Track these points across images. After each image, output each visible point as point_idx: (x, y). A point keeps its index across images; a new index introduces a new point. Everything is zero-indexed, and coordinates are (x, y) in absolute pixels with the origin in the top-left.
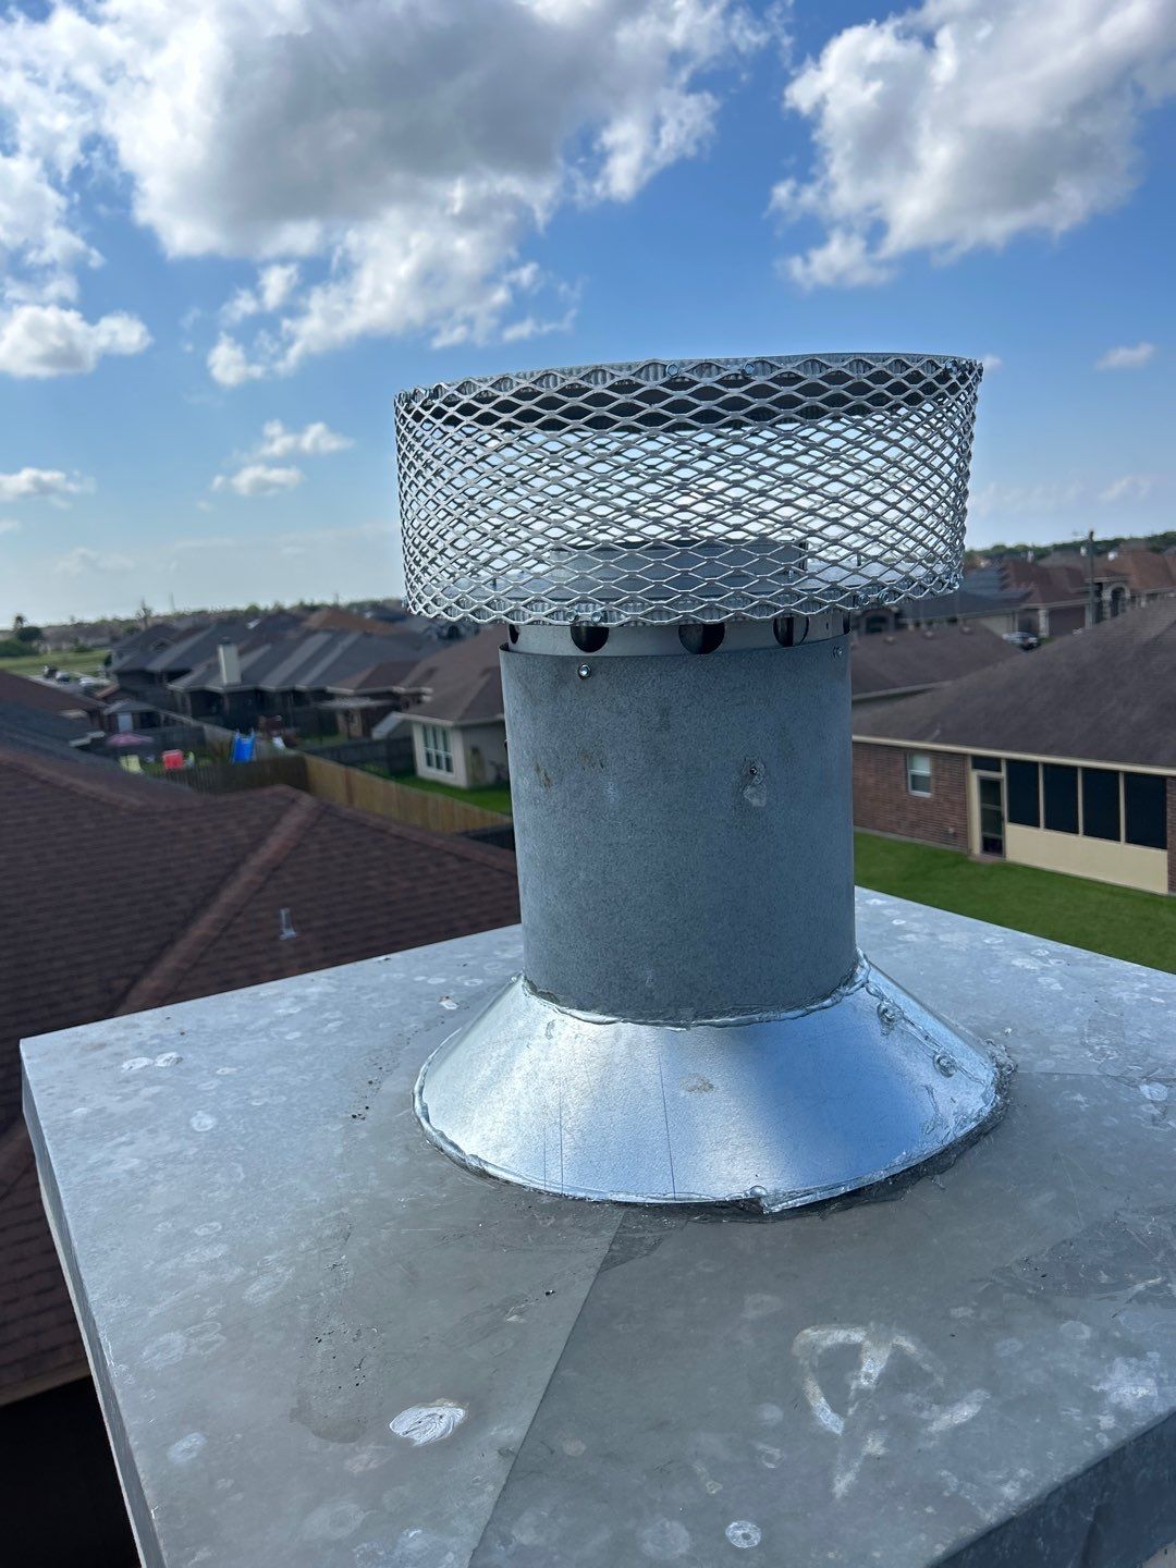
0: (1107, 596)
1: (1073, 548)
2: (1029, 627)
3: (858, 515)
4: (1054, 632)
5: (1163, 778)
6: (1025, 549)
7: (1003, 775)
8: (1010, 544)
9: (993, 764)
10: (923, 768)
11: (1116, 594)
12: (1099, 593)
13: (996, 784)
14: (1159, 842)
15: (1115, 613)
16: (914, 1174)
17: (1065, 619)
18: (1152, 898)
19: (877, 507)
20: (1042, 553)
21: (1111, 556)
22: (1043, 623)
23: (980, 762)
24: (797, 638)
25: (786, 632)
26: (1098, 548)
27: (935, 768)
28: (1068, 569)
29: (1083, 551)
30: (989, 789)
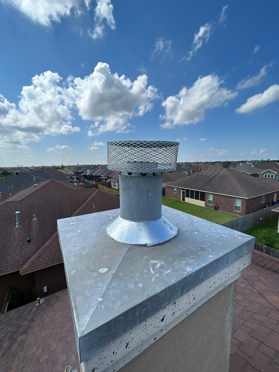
0: (199, 169)
1: (195, 163)
2: (189, 173)
3: (163, 161)
4: (192, 173)
5: (205, 192)
6: (189, 163)
7: (185, 191)
8: (188, 162)
9: (184, 189)
10: (175, 190)
11: (200, 169)
12: (198, 169)
13: (184, 192)
14: (204, 201)
15: (200, 171)
16: (166, 242)
17: (194, 172)
18: (203, 207)
19: (165, 160)
20: (191, 163)
21: (200, 164)
22: (191, 172)
23: (182, 189)
24: (156, 175)
25: (154, 174)
26: (198, 163)
27: (177, 190)
28: (195, 166)
29: (196, 163)
30: (183, 193)
